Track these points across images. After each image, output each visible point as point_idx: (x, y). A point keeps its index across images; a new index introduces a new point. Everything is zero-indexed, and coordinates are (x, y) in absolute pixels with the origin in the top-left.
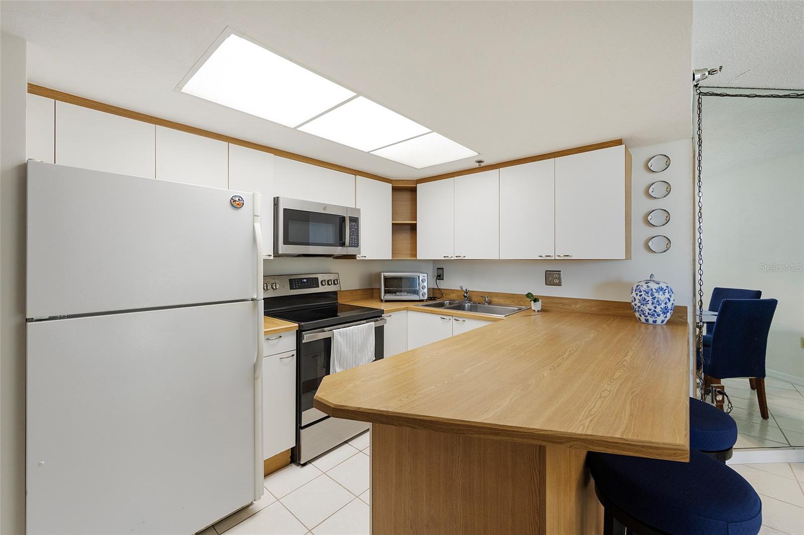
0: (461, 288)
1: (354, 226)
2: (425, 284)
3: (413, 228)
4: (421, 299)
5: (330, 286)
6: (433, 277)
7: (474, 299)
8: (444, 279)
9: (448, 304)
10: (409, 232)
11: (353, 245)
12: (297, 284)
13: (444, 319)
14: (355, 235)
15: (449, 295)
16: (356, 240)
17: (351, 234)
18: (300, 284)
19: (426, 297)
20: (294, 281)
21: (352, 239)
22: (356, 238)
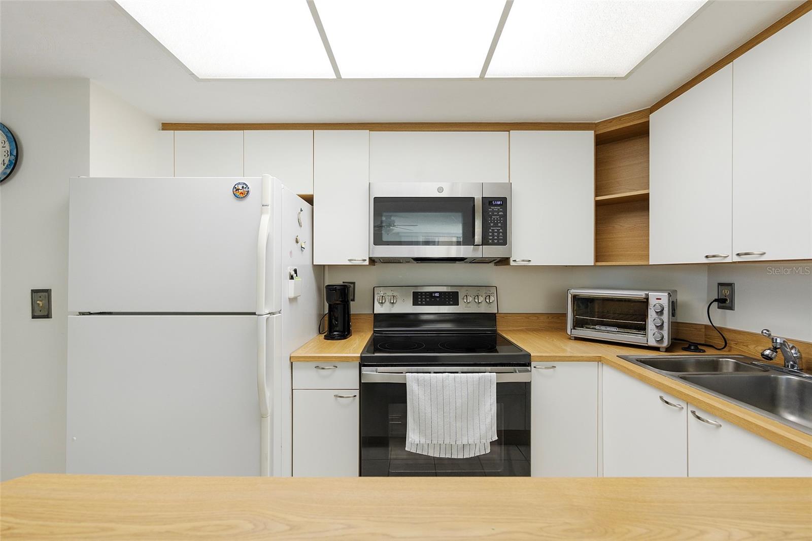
3: (642, 204)
4: (650, 344)
5: (477, 305)
8: (735, 308)
11: (496, 241)
12: (424, 300)
13: (667, 403)
14: (499, 227)
15: (747, 346)
16: (501, 234)
17: (492, 224)
18: (428, 300)
19: (665, 343)
20: (420, 295)
21: (493, 232)
22: (501, 230)
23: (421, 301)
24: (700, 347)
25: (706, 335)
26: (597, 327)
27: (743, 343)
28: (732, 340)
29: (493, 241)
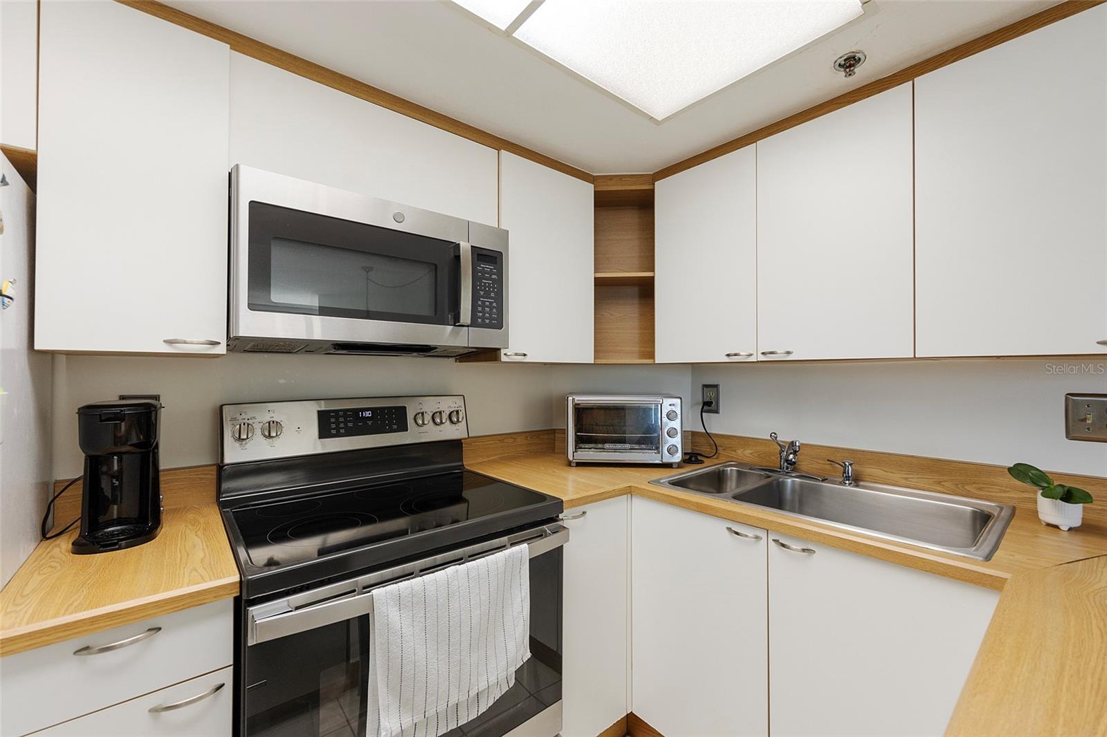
0: (774, 436)
1: (491, 273)
2: (676, 424)
3: (645, 290)
4: (665, 460)
5: (438, 428)
6: (693, 405)
7: (806, 465)
8: (721, 411)
9: (735, 474)
10: (636, 301)
11: (487, 321)
12: (342, 425)
13: (737, 533)
14: (492, 298)
15: (735, 451)
16: (494, 310)
17: (482, 293)
18: (350, 425)
19: (678, 458)
20: (333, 417)
21: (483, 306)
22: (494, 305)
23: (338, 429)
24: (700, 458)
25: (692, 443)
26: (607, 446)
27: (731, 447)
28: (721, 446)
29: (483, 321)
